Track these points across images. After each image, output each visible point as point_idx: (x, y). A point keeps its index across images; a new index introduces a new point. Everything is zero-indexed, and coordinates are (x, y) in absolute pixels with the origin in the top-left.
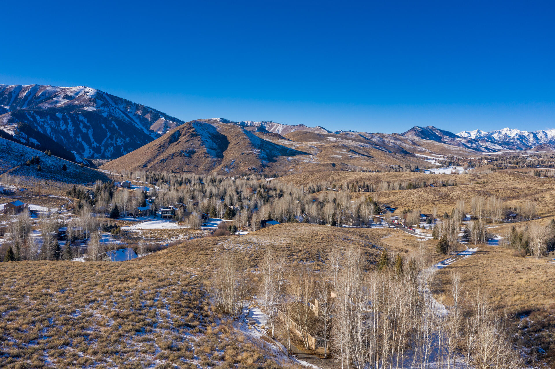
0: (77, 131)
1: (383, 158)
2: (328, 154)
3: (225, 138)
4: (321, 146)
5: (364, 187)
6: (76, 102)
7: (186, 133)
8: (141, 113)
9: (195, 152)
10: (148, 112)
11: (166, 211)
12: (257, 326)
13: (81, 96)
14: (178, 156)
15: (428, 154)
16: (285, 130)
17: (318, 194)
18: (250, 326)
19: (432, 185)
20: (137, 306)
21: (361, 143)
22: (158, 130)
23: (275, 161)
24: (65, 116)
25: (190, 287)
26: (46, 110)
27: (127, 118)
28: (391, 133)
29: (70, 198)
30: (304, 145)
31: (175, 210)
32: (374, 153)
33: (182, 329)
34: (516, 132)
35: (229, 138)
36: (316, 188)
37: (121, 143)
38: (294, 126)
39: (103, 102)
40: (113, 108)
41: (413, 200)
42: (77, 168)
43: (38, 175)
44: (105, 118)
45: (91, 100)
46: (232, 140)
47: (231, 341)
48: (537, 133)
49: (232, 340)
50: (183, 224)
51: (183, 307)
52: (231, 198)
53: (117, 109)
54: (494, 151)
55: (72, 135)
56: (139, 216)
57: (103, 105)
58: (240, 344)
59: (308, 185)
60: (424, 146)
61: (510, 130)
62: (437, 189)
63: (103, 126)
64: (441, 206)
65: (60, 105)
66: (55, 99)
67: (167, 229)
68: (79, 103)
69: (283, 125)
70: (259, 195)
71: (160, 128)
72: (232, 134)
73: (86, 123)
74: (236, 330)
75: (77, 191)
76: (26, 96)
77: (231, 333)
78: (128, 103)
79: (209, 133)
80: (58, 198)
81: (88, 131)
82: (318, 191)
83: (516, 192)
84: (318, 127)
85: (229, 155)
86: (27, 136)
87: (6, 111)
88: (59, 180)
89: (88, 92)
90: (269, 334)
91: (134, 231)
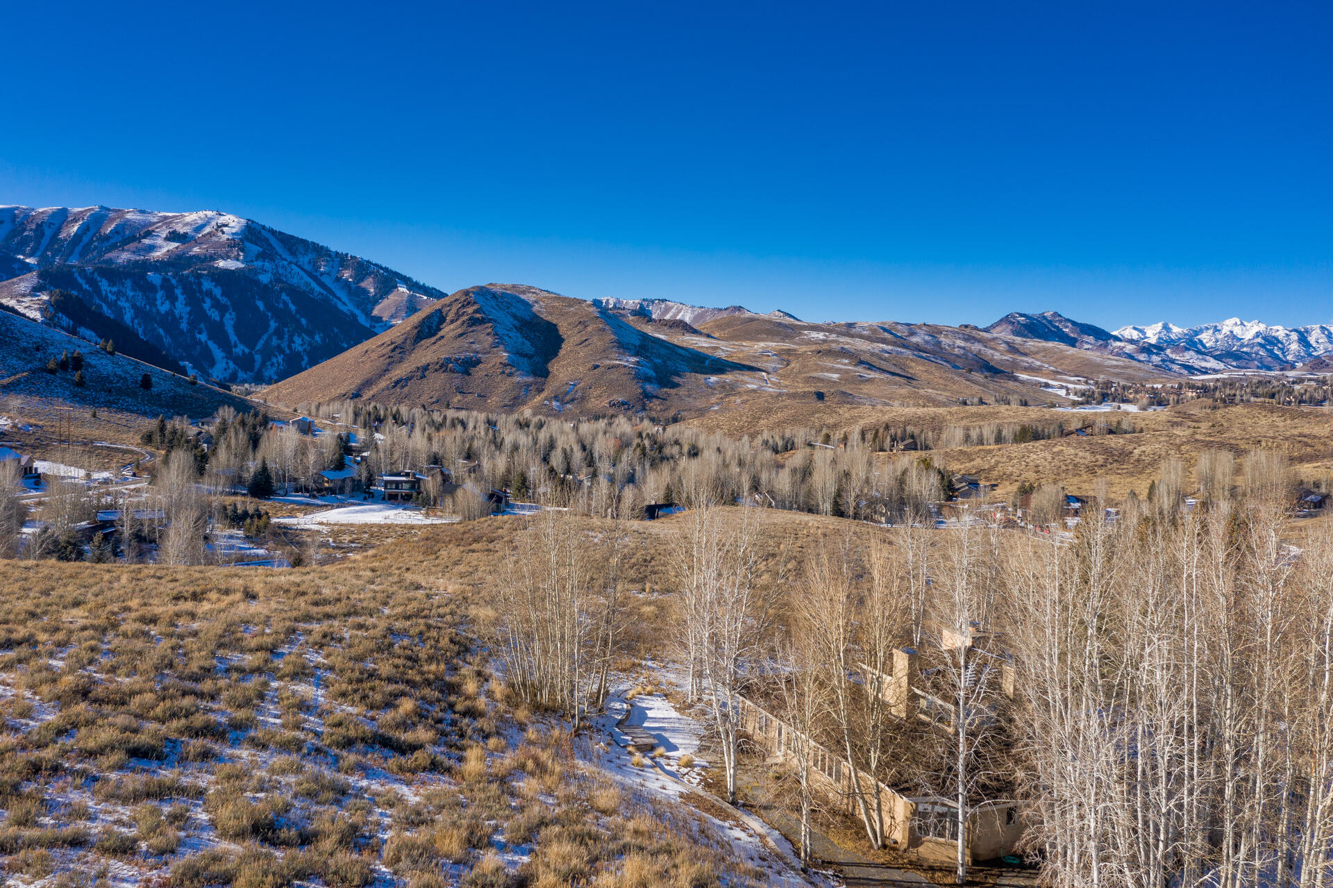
0: (198, 315)
1: (941, 381)
2: (806, 369)
3: (552, 329)
4: (789, 352)
5: (903, 439)
6: (196, 250)
7: (458, 316)
8: (351, 277)
9: (479, 362)
10: (370, 274)
11: (397, 483)
12: (661, 756)
13: (209, 233)
14: (436, 370)
15: (1047, 376)
16: (697, 318)
17: (786, 456)
18: (638, 757)
19: (1080, 433)
20: (194, 667)
21: (884, 346)
22: (392, 317)
23: (675, 385)
24: (168, 280)
25: (421, 621)
26: (124, 267)
27: (317, 289)
28: (956, 324)
29: (149, 449)
30: (746, 349)
31: (419, 480)
32: (917, 368)
33: (358, 752)
34: (1256, 329)
35: (563, 329)
36: (780, 443)
37: (302, 345)
38: (721, 310)
39: (261, 250)
40: (285, 263)
41: (1037, 466)
42: (180, 385)
43: (74, 396)
44: (266, 286)
45: (231, 244)
46: (569, 333)
47: (564, 807)
48: (1307, 332)
49: (568, 802)
50: (439, 513)
51: (381, 680)
52: (567, 457)
53: (293, 266)
54: (1205, 371)
55: (184, 326)
56: (324, 493)
57: (262, 256)
58: (605, 819)
59: (759, 436)
60: (1038, 356)
61: (1242, 324)
62: (1097, 439)
63: (260, 305)
64: (1114, 478)
65: (157, 254)
66: (146, 241)
67: (397, 525)
68: (204, 251)
69: (693, 307)
70: (638, 451)
71: (397, 311)
72: (570, 320)
73: (219, 296)
74: (583, 767)
75: (167, 432)
76: (76, 234)
77: (565, 778)
78: (320, 251)
79: (515, 317)
80: (118, 450)
81: (222, 316)
82: (786, 449)
83: (1306, 445)
84: (777, 313)
85: (563, 370)
86: (71, 323)
87: (27, 268)
88: (128, 410)
89: (226, 226)
90: (714, 784)
91: (307, 527)
